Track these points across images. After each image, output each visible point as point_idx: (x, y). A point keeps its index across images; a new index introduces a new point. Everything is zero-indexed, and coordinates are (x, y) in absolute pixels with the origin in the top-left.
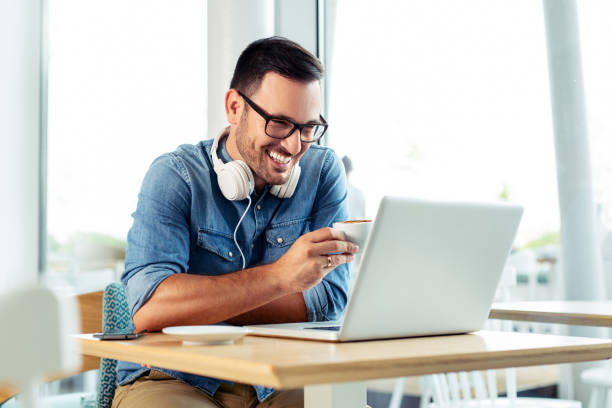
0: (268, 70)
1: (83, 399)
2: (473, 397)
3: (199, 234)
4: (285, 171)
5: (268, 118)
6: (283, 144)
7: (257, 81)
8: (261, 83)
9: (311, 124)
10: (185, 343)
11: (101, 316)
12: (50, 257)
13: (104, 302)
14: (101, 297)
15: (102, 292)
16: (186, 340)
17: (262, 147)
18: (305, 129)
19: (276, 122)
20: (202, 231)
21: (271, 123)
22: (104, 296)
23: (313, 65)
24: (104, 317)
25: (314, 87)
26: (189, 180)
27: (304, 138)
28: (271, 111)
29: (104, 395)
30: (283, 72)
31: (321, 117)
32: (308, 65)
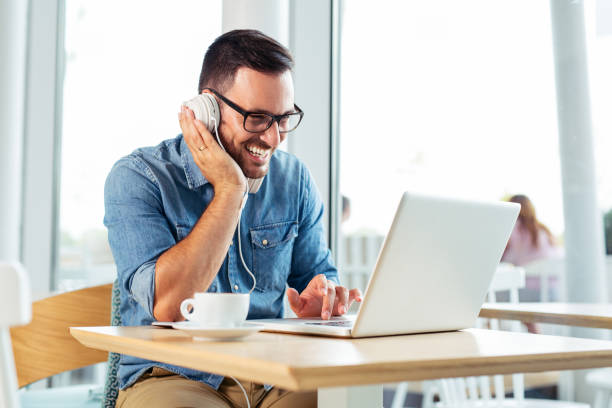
0: (239, 66)
1: (91, 391)
2: (480, 397)
3: (178, 229)
4: (263, 164)
5: (246, 114)
6: (262, 138)
7: (230, 77)
8: (233, 80)
9: (287, 114)
10: (196, 339)
11: (110, 309)
12: (63, 250)
13: (113, 295)
14: (110, 290)
15: (111, 285)
16: (197, 336)
17: (242, 143)
18: (283, 120)
19: (253, 116)
20: (180, 226)
21: (249, 118)
22: (114, 289)
23: (284, 55)
24: (113, 310)
25: (286, 77)
26: (155, 179)
27: (282, 129)
28: (248, 106)
29: (112, 389)
30: (255, 66)
31: (295, 106)
32: (279, 56)
